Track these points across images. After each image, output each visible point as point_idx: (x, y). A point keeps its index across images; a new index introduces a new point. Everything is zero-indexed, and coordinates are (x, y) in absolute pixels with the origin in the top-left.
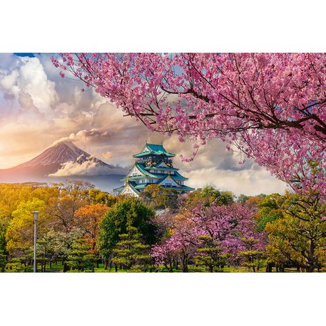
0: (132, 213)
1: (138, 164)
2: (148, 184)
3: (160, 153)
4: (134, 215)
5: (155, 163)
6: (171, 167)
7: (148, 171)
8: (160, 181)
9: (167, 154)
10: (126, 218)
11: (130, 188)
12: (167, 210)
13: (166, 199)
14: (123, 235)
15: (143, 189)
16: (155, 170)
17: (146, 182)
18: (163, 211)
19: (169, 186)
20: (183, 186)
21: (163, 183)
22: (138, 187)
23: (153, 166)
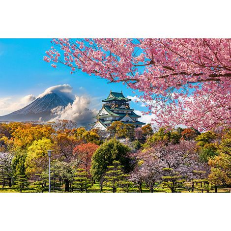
0: (115, 150)
1: (106, 106)
2: (112, 120)
3: (120, 98)
4: (116, 151)
5: (117, 106)
6: (129, 109)
7: (112, 111)
8: (121, 118)
9: (126, 100)
10: (110, 154)
11: (100, 124)
12: (127, 139)
13: (126, 132)
14: (110, 167)
15: (109, 124)
16: (117, 111)
17: (111, 119)
18: (124, 140)
19: (127, 122)
20: (137, 121)
21: (123, 120)
22: (106, 122)
23: (116, 107)
